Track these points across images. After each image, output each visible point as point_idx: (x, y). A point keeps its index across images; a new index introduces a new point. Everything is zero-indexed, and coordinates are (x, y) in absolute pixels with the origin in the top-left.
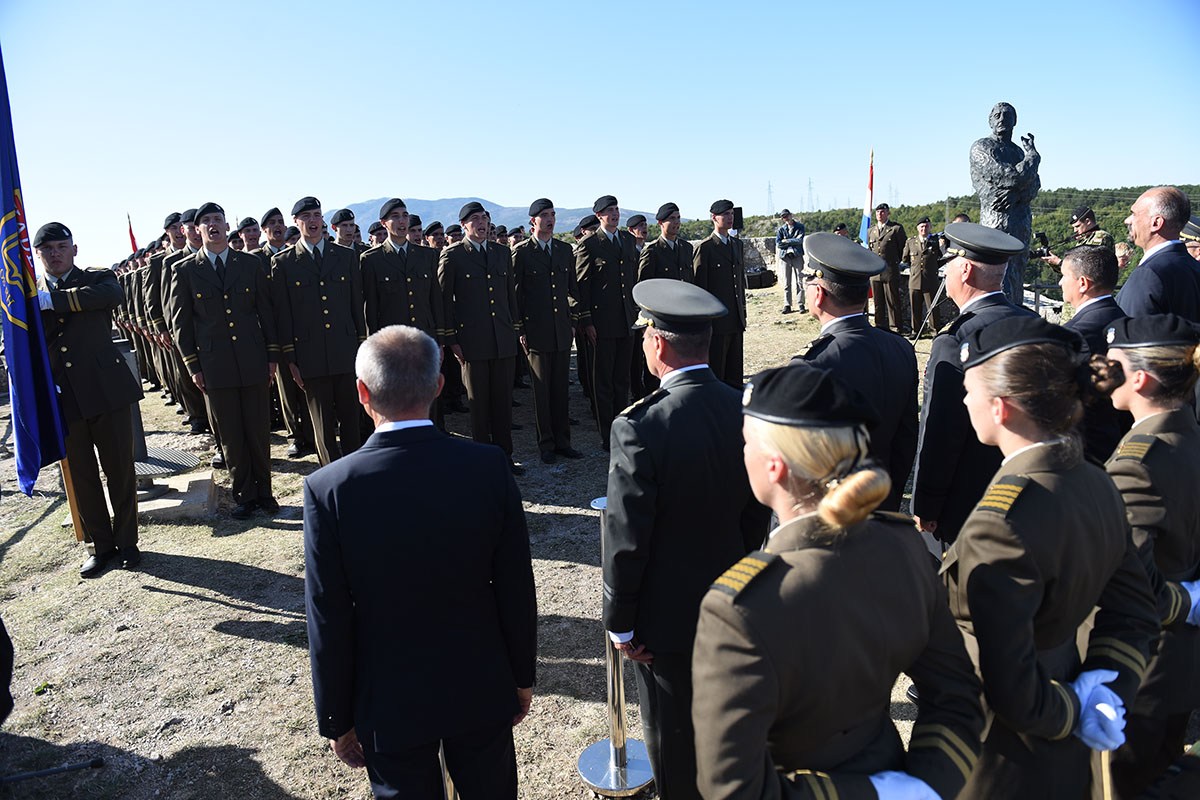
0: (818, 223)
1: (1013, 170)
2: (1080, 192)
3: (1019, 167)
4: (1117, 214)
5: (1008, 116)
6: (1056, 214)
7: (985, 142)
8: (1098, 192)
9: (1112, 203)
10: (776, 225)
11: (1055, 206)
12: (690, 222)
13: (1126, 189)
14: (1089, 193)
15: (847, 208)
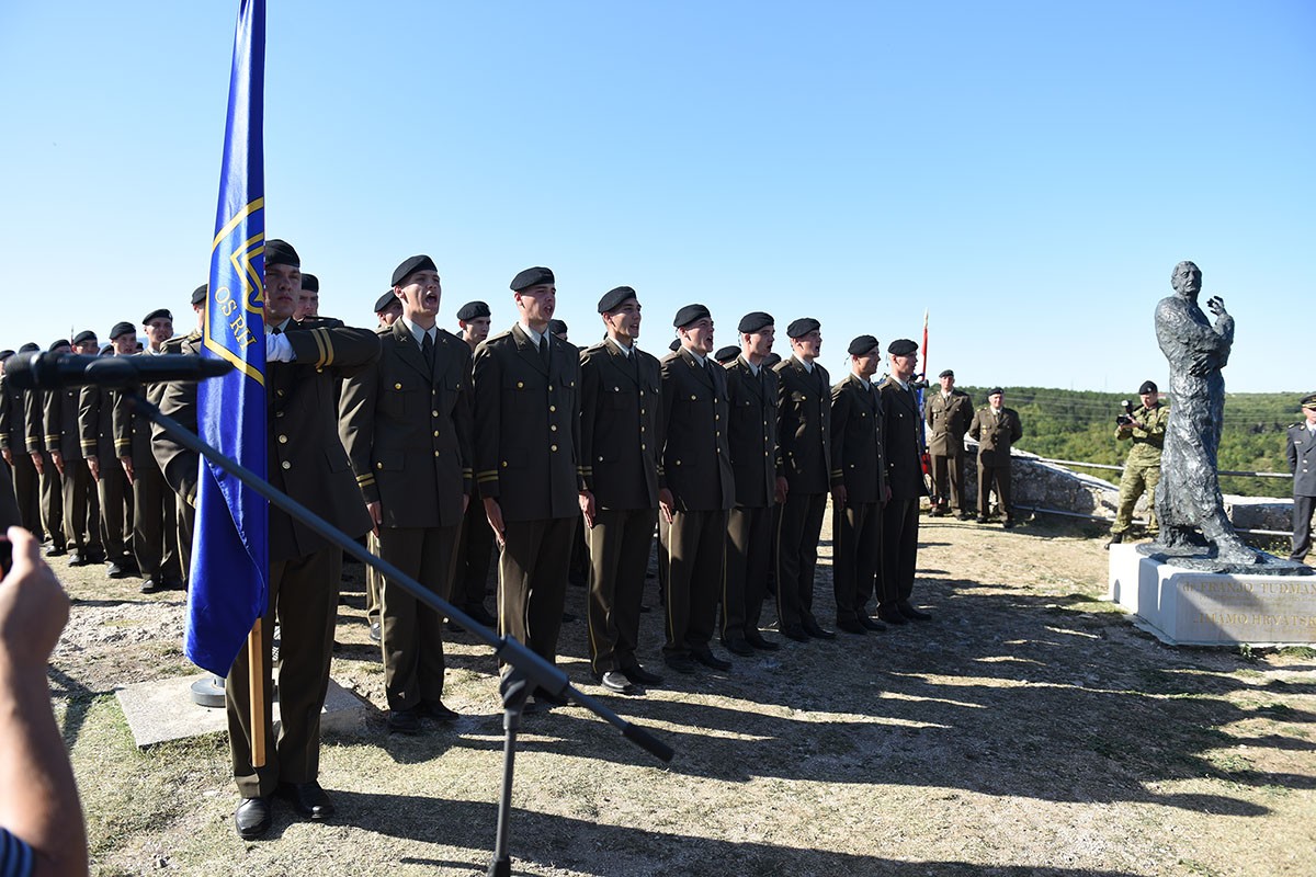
3: (1217, 330)
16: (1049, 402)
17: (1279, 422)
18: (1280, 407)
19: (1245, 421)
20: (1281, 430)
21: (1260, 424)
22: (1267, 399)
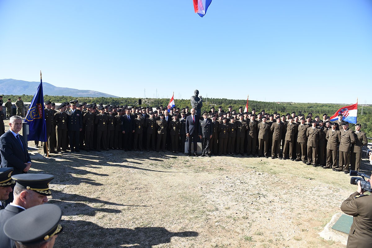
0: (158, 102)
1: (198, 102)
2: (228, 100)
3: (199, 102)
4: (237, 106)
5: (197, 92)
6: (222, 105)
7: (193, 97)
8: (232, 100)
9: (235, 103)
10: (146, 101)
11: (222, 103)
12: (120, 98)
13: (239, 100)
14: (230, 100)
15: (167, 98)
16: (251, 104)
17: (305, 110)
18: (306, 107)
19: (297, 110)
20: (305, 112)
21: (301, 111)
22: (304, 104)
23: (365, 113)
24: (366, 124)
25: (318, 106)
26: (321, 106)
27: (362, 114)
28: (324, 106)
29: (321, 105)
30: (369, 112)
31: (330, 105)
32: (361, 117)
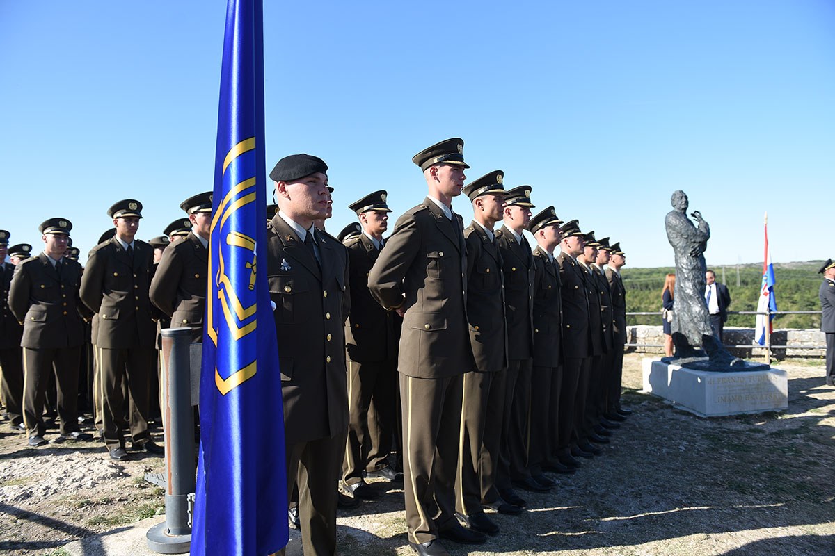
23: (744, 283)
24: (750, 306)
25: (641, 274)
26: (647, 274)
27: (738, 285)
28: (653, 272)
29: (647, 272)
30: (753, 280)
31: (667, 270)
32: (737, 292)
